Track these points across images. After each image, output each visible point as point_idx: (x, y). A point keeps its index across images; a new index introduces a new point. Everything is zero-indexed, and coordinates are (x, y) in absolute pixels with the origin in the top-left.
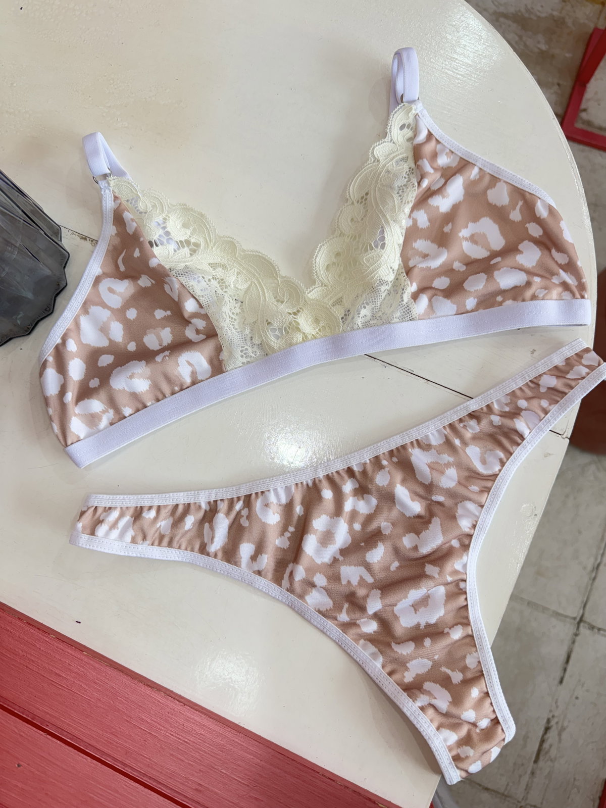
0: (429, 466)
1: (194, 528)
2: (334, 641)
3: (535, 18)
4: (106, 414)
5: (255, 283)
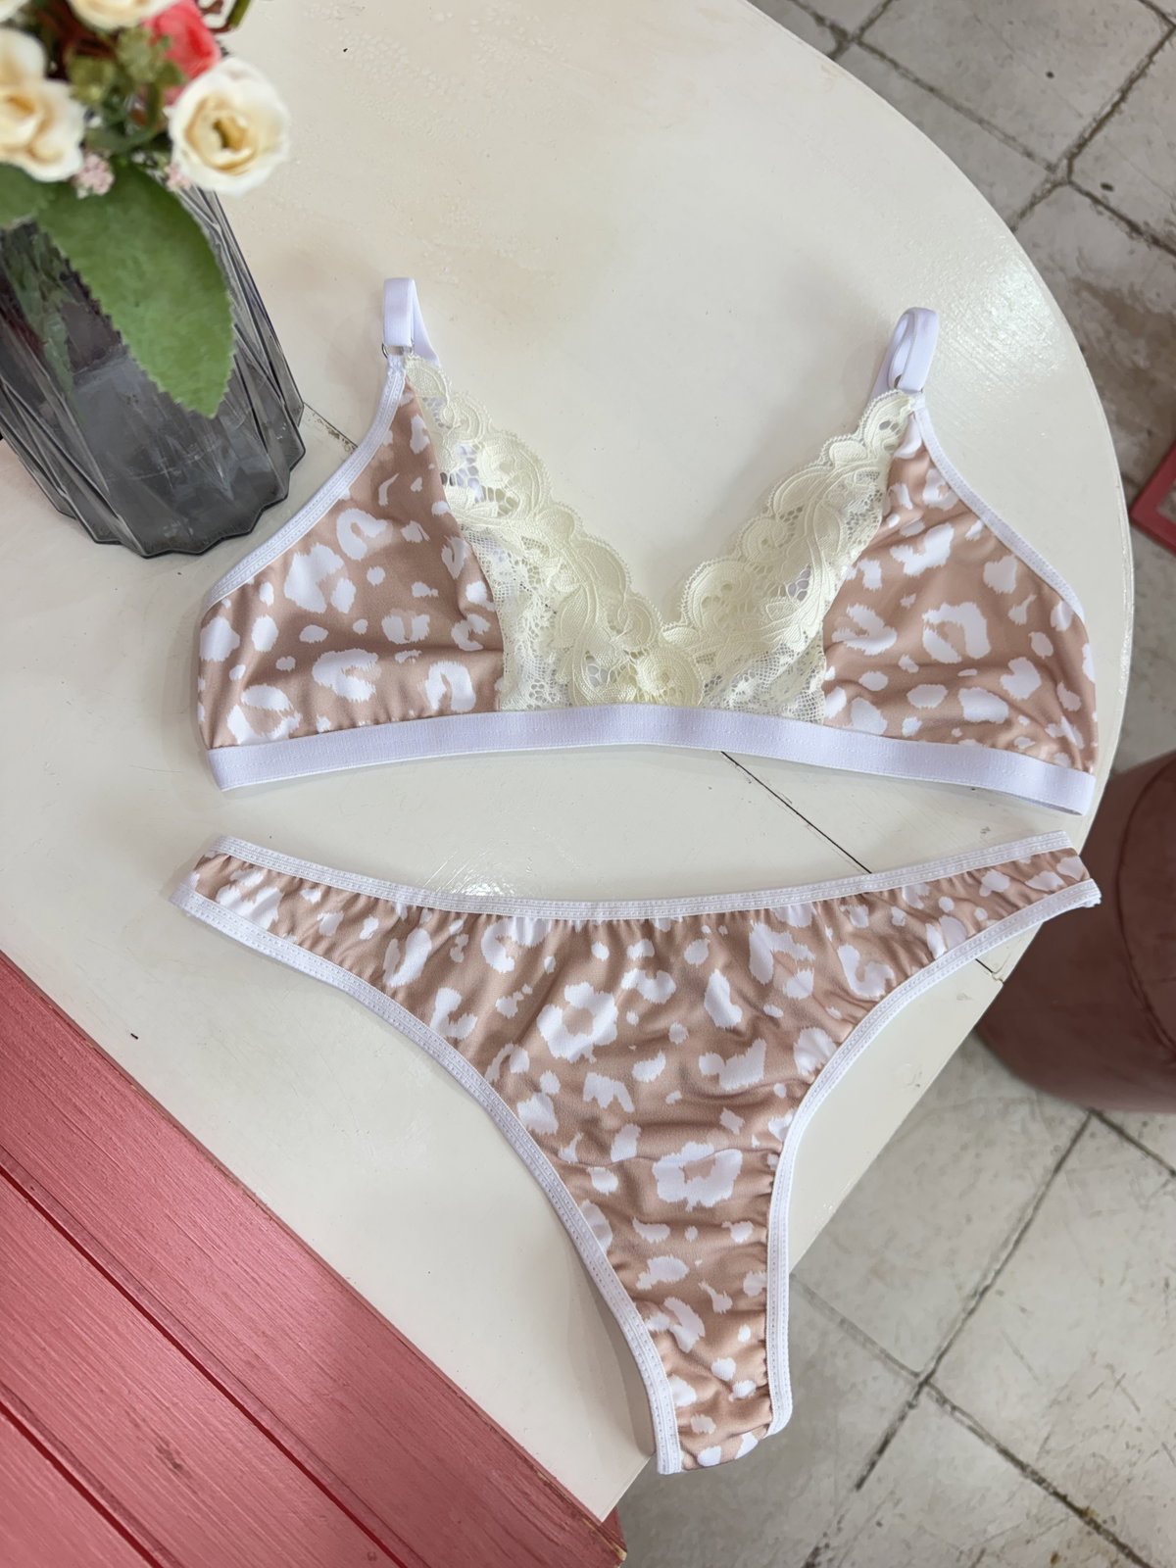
0: (774, 956)
1: (374, 940)
2: (543, 1190)
3: (1141, 310)
4: (289, 717)
5: (584, 590)
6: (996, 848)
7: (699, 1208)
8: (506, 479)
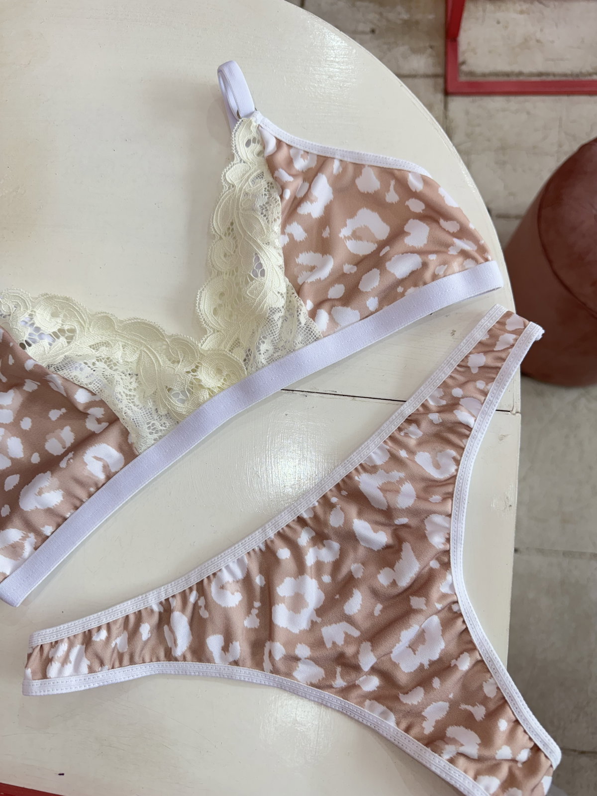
0: (381, 489)
1: (154, 635)
2: (338, 711)
4: (27, 539)
5: (145, 352)
6: (464, 341)
7: (432, 663)
8: (59, 321)
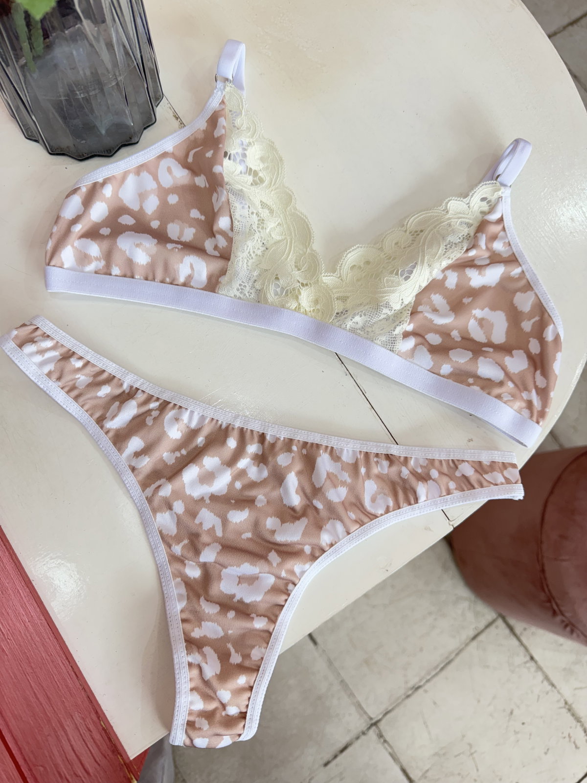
0: (328, 474)
1: (106, 399)
2: (157, 565)
4: (98, 262)
5: (287, 241)
6: (473, 451)
7: (241, 602)
8: (262, 166)
